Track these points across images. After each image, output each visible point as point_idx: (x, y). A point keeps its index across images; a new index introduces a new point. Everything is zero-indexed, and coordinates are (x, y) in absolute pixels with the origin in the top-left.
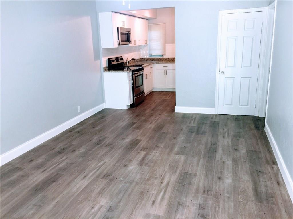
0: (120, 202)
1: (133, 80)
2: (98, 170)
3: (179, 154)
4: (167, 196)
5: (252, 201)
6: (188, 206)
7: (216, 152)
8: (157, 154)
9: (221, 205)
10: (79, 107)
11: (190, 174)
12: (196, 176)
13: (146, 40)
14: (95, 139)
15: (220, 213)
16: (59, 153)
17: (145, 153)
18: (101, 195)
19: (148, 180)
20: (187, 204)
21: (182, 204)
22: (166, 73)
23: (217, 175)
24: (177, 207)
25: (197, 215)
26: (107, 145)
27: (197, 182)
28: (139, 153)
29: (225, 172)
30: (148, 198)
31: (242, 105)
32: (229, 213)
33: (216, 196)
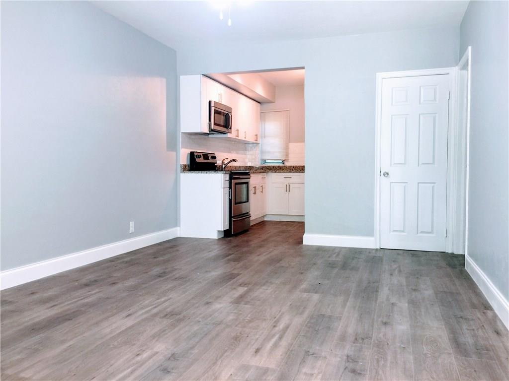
0: (192, 348)
1: (230, 187)
2: (155, 307)
3: (309, 292)
4: (284, 343)
5: (449, 354)
6: (325, 357)
7: (377, 291)
8: (269, 291)
9: (389, 358)
10: (132, 224)
11: (330, 317)
12: (340, 319)
13: (257, 135)
14: (156, 270)
15: (388, 369)
16: (87, 285)
17: (246, 289)
18: (156, 339)
19: (250, 321)
20: (323, 354)
21: (313, 354)
22: (288, 189)
23: (380, 320)
24: (304, 358)
25: (342, 370)
26: (176, 278)
27: (342, 326)
28: (235, 288)
29: (396, 316)
30: (248, 344)
31: (422, 232)
32: (405, 368)
33: (380, 346)
